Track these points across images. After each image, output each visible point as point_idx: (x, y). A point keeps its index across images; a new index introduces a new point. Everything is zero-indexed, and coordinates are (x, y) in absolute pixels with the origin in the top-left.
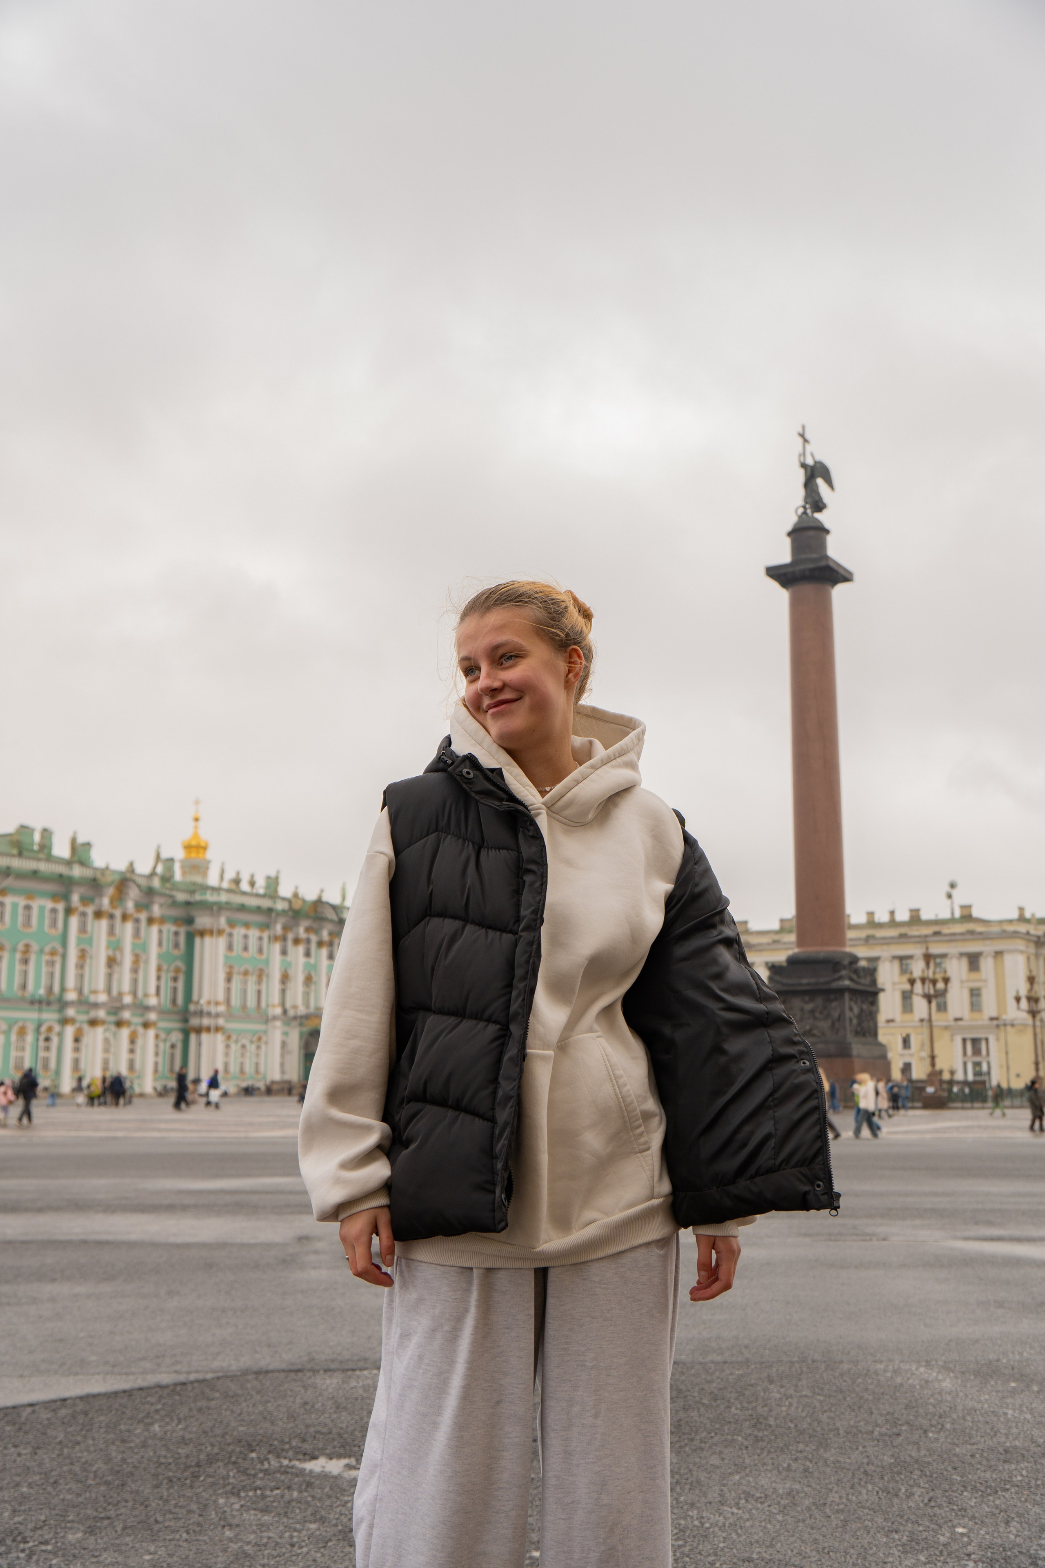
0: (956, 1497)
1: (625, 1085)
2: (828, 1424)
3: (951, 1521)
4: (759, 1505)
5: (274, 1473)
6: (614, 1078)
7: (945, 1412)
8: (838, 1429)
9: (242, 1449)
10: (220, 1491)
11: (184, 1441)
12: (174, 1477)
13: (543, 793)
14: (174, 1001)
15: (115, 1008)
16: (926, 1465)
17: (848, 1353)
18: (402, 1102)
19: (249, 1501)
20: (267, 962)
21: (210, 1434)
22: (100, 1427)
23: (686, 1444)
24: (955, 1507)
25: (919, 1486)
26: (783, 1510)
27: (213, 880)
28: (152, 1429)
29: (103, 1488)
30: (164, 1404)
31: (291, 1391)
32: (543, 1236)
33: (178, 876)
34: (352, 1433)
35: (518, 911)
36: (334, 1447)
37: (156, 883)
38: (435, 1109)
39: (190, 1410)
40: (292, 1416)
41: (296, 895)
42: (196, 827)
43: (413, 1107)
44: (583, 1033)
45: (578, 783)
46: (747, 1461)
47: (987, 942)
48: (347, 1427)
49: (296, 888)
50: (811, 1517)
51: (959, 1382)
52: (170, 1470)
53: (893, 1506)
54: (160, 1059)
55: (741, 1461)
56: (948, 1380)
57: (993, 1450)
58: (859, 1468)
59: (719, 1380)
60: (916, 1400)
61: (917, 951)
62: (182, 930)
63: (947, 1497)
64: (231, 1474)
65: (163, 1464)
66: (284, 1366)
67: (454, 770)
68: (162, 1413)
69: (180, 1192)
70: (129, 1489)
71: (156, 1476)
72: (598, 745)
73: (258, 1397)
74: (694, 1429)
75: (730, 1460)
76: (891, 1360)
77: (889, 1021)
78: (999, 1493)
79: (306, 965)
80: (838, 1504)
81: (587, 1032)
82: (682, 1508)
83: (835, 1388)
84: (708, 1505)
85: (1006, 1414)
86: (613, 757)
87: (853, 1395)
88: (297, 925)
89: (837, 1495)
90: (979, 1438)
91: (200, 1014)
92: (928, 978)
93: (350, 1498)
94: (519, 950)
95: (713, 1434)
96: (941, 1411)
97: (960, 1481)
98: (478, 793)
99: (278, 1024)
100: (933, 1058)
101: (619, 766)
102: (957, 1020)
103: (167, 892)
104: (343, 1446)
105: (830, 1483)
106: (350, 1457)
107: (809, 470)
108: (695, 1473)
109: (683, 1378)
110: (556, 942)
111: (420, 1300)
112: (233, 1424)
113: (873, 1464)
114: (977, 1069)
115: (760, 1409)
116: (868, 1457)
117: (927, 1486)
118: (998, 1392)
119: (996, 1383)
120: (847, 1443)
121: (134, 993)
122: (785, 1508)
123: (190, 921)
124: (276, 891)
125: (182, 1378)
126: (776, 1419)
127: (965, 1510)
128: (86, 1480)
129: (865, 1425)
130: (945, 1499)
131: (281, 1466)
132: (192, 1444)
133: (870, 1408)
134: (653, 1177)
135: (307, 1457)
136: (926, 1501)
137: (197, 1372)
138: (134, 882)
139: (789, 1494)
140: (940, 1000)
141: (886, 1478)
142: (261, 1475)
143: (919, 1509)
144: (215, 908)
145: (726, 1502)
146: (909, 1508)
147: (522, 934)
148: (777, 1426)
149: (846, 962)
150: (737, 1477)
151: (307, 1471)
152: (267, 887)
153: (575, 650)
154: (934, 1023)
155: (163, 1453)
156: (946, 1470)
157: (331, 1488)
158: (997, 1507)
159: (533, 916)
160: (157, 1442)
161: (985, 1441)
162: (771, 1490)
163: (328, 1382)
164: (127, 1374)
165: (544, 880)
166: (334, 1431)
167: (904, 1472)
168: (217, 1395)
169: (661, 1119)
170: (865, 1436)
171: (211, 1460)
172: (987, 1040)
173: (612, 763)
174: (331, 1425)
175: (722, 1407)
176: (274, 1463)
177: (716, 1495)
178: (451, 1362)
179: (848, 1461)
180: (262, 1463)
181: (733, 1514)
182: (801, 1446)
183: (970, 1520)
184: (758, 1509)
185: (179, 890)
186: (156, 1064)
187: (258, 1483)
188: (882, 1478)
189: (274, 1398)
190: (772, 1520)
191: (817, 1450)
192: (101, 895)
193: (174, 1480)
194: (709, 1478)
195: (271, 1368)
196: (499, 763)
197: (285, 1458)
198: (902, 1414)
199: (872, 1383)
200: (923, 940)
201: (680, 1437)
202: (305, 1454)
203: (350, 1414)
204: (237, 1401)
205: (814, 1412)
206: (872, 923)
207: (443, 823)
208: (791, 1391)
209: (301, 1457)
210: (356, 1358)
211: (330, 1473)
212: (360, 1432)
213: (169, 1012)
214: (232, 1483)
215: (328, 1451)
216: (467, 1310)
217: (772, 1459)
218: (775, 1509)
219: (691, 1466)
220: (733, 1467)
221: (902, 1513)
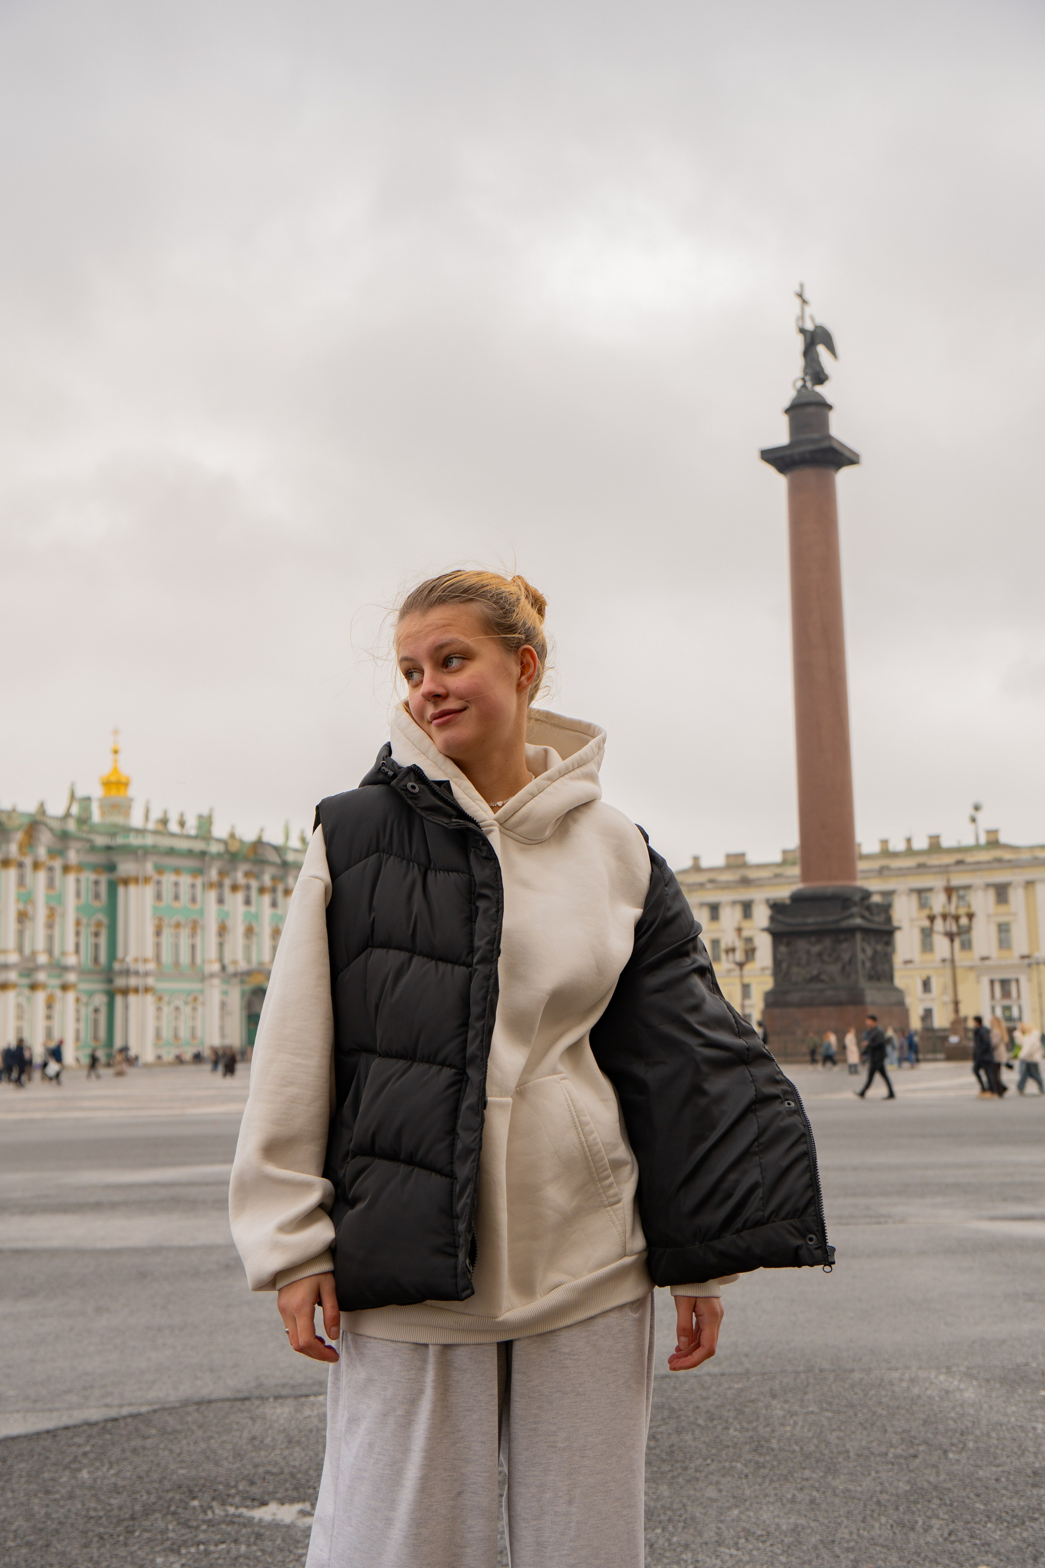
0: (980, 1530)
1: (592, 1132)
2: (837, 1445)
3: (973, 1558)
4: (760, 1545)
5: (219, 1524)
6: (579, 1124)
7: (967, 1428)
8: (848, 1452)
9: (183, 1496)
10: (158, 1549)
11: (116, 1490)
12: (106, 1533)
13: (495, 809)
14: (96, 960)
15: (29, 969)
16: (946, 1492)
17: (860, 1360)
18: (347, 1155)
19: (191, 1559)
20: (202, 912)
21: (146, 1480)
22: (20, 1477)
23: (679, 1474)
24: (978, 1542)
25: (938, 1518)
26: (787, 1550)
27: (136, 820)
28: (79, 1476)
29: (24, 1551)
30: (94, 1445)
31: (237, 1423)
32: (505, 1303)
33: (96, 817)
34: (306, 1472)
35: (472, 941)
36: (286, 1490)
37: (71, 826)
38: (385, 1163)
39: (123, 1451)
40: (239, 1455)
41: (232, 836)
42: (116, 761)
43: (360, 1161)
44: (547, 1076)
45: (534, 796)
46: (748, 1492)
47: (1017, 871)
48: (301, 1465)
49: (233, 827)
50: (818, 1556)
51: (983, 1391)
52: (101, 1525)
53: (909, 1542)
54: (82, 1025)
55: (740, 1492)
56: (971, 1390)
57: (1019, 1472)
58: (872, 1497)
59: (716, 1396)
60: (935, 1415)
61: (937, 882)
62: (104, 879)
63: (968, 1530)
64: (171, 1527)
65: (92, 1518)
66: (228, 1394)
67: (398, 783)
68: (92, 1456)
69: (108, 1187)
70: (54, 1550)
71: (84, 1533)
72: (554, 754)
73: (200, 1433)
74: (688, 1456)
75: (728, 1492)
76: (907, 1368)
77: (908, 962)
78: (1027, 1523)
79: (247, 915)
80: (848, 1541)
81: (550, 1075)
82: (675, 1550)
83: (844, 1402)
84: (704, 1546)
85: (1034, 1429)
86: (571, 768)
87: (865, 1410)
88: (235, 869)
89: (846, 1531)
90: (1004, 1459)
91: (127, 973)
92: (950, 914)
93: (304, 1551)
94: (474, 985)
95: (709, 1461)
96: (963, 1427)
97: (984, 1510)
98: (425, 809)
99: (216, 982)
100: (956, 1003)
101: (578, 778)
102: (983, 959)
103: (84, 835)
104: (296, 1489)
105: (840, 1516)
106: (304, 1501)
107: (808, 336)
108: (689, 1508)
109: (676, 1394)
110: (514, 973)
111: (370, 1380)
112: (172, 1466)
113: (887, 1492)
114: (1007, 1014)
115: (761, 1430)
116: (881, 1484)
117: (946, 1517)
118: (1026, 1402)
119: (1025, 1392)
120: (859, 1468)
121: (50, 951)
122: (789, 1547)
123: (111, 868)
124: (209, 831)
125: (113, 1413)
126: (779, 1441)
127: (989, 1545)
128: (5, 1541)
129: (878, 1445)
130: (966, 1532)
131: (227, 1516)
132: (125, 1493)
133: (884, 1426)
134: (625, 1232)
135: (256, 1503)
136: (946, 1534)
137: (130, 1404)
138: (46, 825)
139: (793, 1530)
140: (965, 937)
141: (901, 1509)
142: (204, 1527)
143: (937, 1544)
144: (140, 852)
145: (723, 1542)
146: (927, 1543)
147: (478, 967)
148: (781, 1450)
149: (857, 898)
150: (736, 1512)
151: (256, 1520)
152: (200, 827)
153: (529, 651)
154: (958, 963)
155: (93, 1505)
156: (969, 1498)
157: (283, 1540)
158: (1024, 1540)
159: (489, 947)
160: (86, 1492)
161: (1011, 1462)
162: (774, 1526)
163: (279, 1411)
164: (51, 1410)
165: (500, 906)
166: (286, 1470)
167: (921, 1500)
168: (153, 1431)
169: (633, 1167)
170: (878, 1459)
171: (148, 1511)
172: (1017, 981)
173: (570, 774)
174: (282, 1463)
175: (719, 1428)
176: (219, 1512)
177: (712, 1534)
178: (405, 1450)
179: (859, 1489)
180: (205, 1512)
181: (731, 1555)
182: (807, 1473)
183: (995, 1556)
184: (759, 1549)
185: (98, 833)
186: (78, 1031)
187: (202, 1536)
188: (897, 1509)
189: (218, 1433)
190: (775, 1562)
191: (824, 1477)
192: (7, 841)
193: (106, 1537)
194: (705, 1514)
195: (214, 1396)
196: (446, 775)
197: (232, 1505)
198: (920, 1432)
199: (886, 1396)
200: (944, 870)
201: (672, 1466)
202: (253, 1500)
203: (303, 1450)
204: (176, 1438)
205: (821, 1432)
206: (886, 853)
207: (384, 843)
208: (796, 1408)
209: (249, 1503)
210: (309, 1381)
211: (282, 1521)
212: (316, 1470)
213: (90, 972)
214: (172, 1538)
215: (279, 1496)
216: (421, 1392)
217: (775, 1489)
218: (778, 1548)
219: (685, 1500)
220: (731, 1500)
221: (918, 1551)
